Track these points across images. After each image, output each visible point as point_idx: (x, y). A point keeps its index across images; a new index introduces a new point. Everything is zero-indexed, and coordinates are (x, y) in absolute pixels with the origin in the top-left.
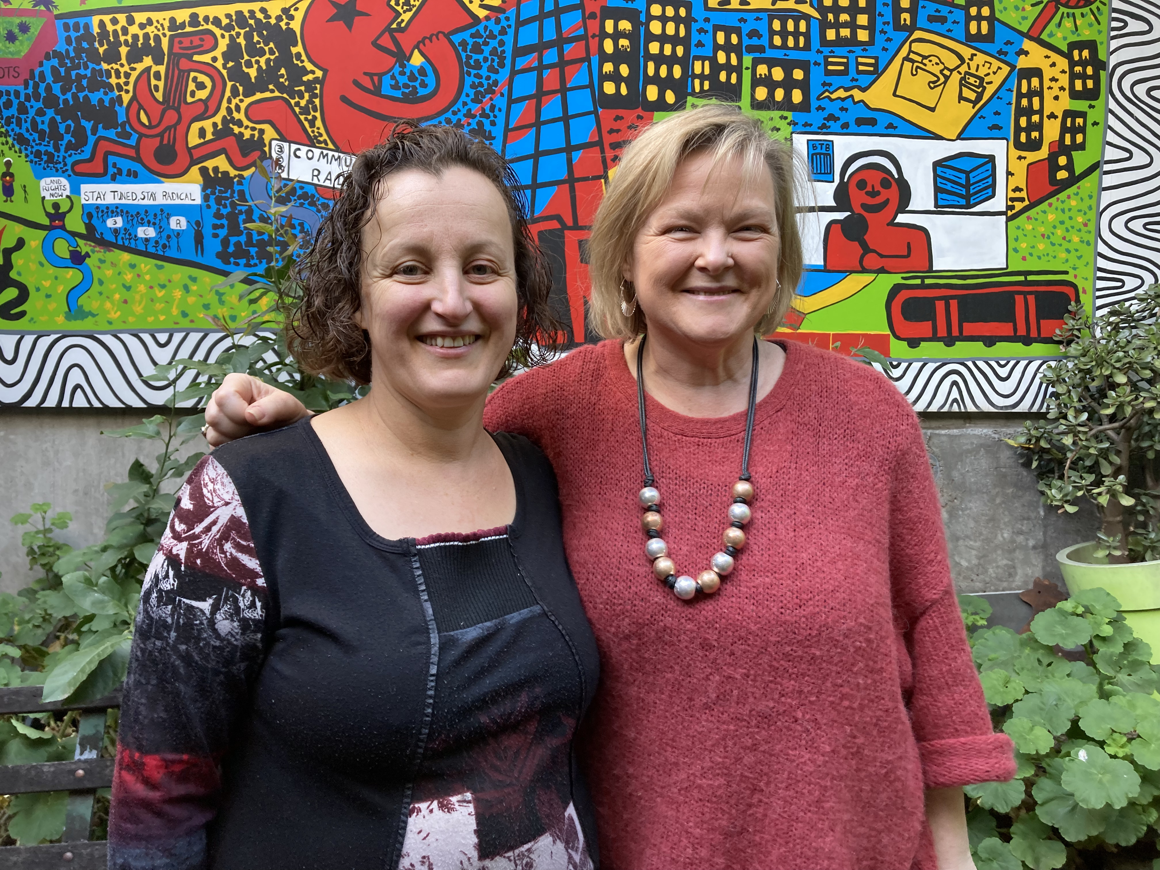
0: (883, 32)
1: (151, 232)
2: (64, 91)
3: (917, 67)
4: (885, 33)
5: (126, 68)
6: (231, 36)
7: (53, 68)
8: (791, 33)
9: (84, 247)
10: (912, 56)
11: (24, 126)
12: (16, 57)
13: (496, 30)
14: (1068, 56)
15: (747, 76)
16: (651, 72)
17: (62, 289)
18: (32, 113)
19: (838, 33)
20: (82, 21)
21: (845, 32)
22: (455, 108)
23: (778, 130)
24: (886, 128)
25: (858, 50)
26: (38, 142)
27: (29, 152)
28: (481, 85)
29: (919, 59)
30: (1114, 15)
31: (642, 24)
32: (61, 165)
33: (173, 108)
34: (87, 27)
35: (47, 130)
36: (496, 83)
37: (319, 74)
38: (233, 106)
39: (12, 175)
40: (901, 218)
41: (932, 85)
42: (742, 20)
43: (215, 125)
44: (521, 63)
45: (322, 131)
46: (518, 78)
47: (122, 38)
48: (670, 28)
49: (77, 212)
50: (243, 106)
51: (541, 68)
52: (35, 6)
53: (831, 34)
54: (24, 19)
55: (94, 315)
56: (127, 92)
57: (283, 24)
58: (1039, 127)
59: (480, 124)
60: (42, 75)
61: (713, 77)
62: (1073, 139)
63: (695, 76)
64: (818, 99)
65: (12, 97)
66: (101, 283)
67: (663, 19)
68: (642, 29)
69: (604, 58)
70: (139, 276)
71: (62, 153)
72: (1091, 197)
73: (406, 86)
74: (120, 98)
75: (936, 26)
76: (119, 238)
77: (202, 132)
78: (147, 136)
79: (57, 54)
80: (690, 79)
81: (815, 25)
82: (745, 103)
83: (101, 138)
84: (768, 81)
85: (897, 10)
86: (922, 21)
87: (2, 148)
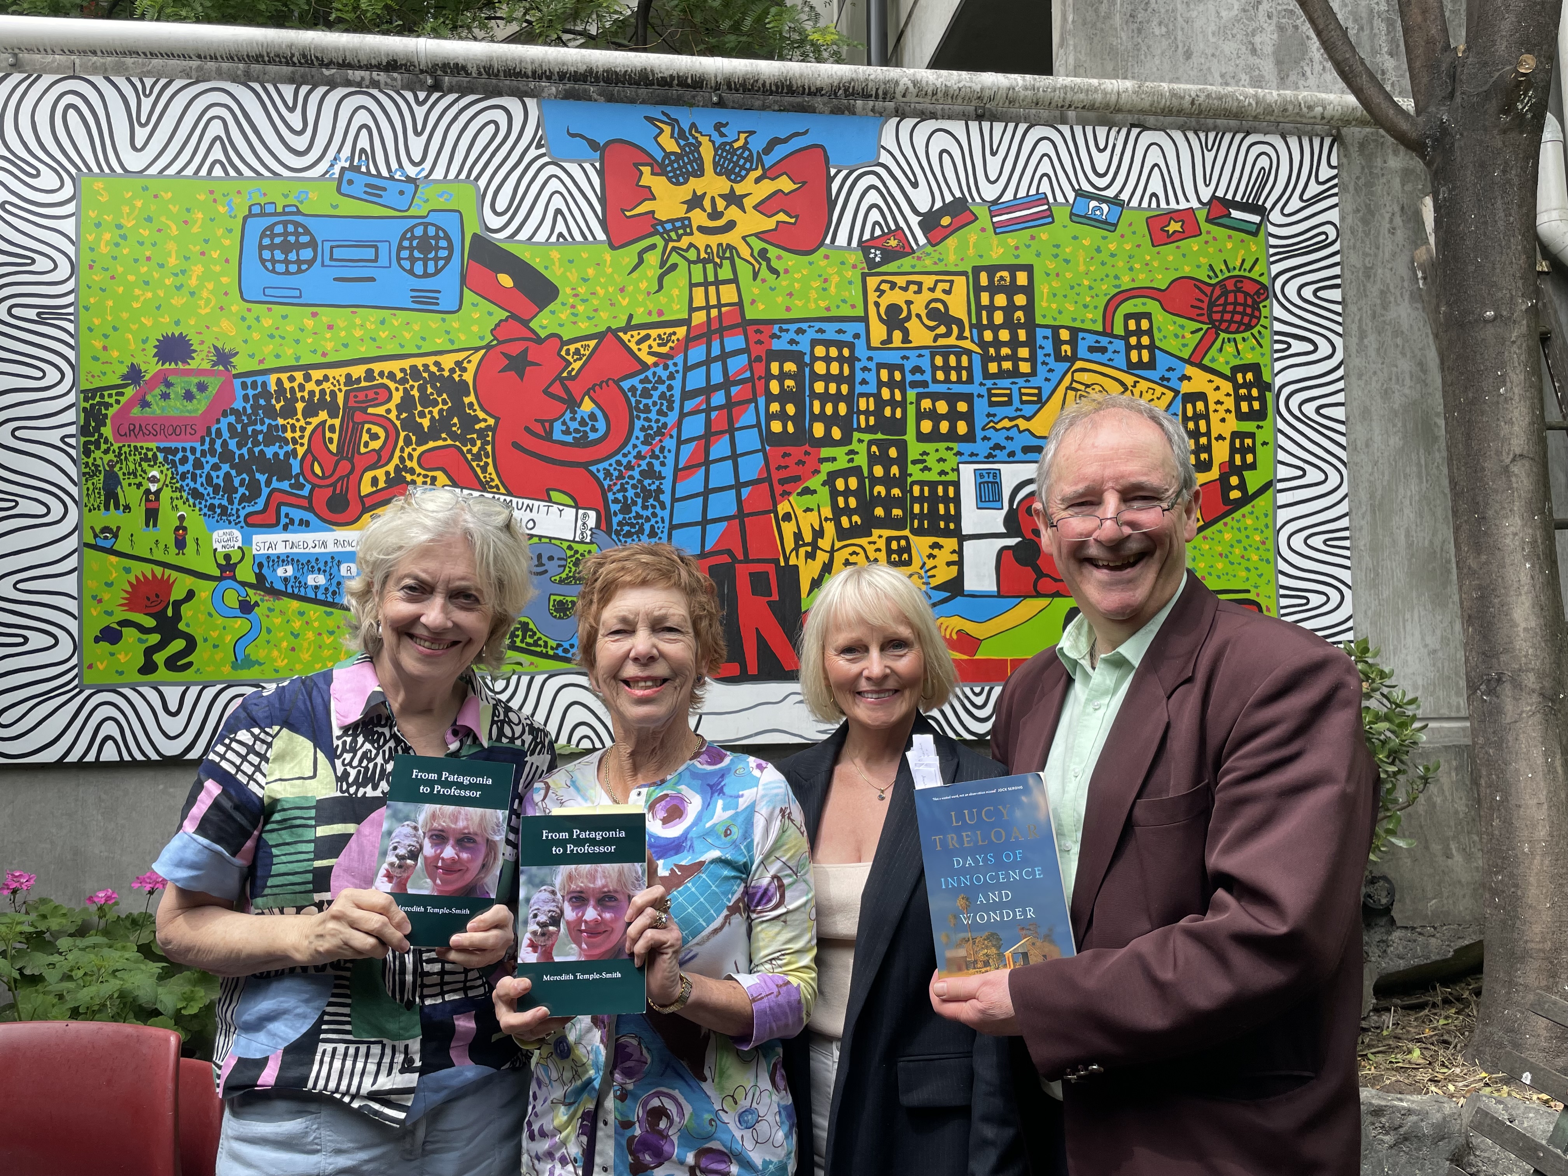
0: (1044, 363)
1: (321, 580)
2: (240, 446)
4: (1047, 364)
5: (302, 423)
6: (405, 389)
7: (230, 424)
8: (953, 368)
9: (254, 596)
10: (1075, 385)
11: (199, 480)
12: (194, 415)
13: (664, 375)
14: (1232, 379)
15: (911, 410)
16: (817, 409)
17: (229, 639)
18: (207, 468)
19: (1000, 366)
20: (260, 379)
21: (1007, 365)
22: (625, 451)
23: (944, 460)
25: (1021, 381)
26: (212, 495)
27: (202, 506)
28: (650, 427)
29: (1082, 388)
30: (1276, 338)
31: (807, 365)
32: (235, 517)
33: (346, 458)
34: (264, 384)
35: (222, 484)
36: (665, 425)
37: (491, 421)
38: (405, 455)
39: (185, 529)
42: (904, 358)
43: (387, 473)
44: (689, 405)
45: (494, 476)
46: (687, 421)
47: (299, 395)
48: (835, 368)
49: (248, 561)
50: (416, 454)
51: (709, 410)
52: (213, 366)
53: (993, 368)
54: (202, 379)
55: (260, 664)
56: (302, 445)
57: (456, 377)
58: (1208, 449)
59: (650, 464)
60: (219, 432)
61: (878, 412)
62: (1243, 459)
63: (860, 412)
64: (983, 429)
65: (188, 454)
67: (827, 360)
68: (807, 370)
69: (770, 398)
70: (307, 623)
71: (236, 506)
72: (1266, 515)
73: (576, 431)
74: (294, 451)
75: (1097, 356)
76: (289, 586)
77: (375, 481)
78: (320, 487)
79: (234, 412)
80: (855, 416)
81: (977, 360)
82: (910, 436)
83: (274, 490)
84: (932, 415)
85: (1057, 342)
86: (1082, 352)
87: (175, 502)
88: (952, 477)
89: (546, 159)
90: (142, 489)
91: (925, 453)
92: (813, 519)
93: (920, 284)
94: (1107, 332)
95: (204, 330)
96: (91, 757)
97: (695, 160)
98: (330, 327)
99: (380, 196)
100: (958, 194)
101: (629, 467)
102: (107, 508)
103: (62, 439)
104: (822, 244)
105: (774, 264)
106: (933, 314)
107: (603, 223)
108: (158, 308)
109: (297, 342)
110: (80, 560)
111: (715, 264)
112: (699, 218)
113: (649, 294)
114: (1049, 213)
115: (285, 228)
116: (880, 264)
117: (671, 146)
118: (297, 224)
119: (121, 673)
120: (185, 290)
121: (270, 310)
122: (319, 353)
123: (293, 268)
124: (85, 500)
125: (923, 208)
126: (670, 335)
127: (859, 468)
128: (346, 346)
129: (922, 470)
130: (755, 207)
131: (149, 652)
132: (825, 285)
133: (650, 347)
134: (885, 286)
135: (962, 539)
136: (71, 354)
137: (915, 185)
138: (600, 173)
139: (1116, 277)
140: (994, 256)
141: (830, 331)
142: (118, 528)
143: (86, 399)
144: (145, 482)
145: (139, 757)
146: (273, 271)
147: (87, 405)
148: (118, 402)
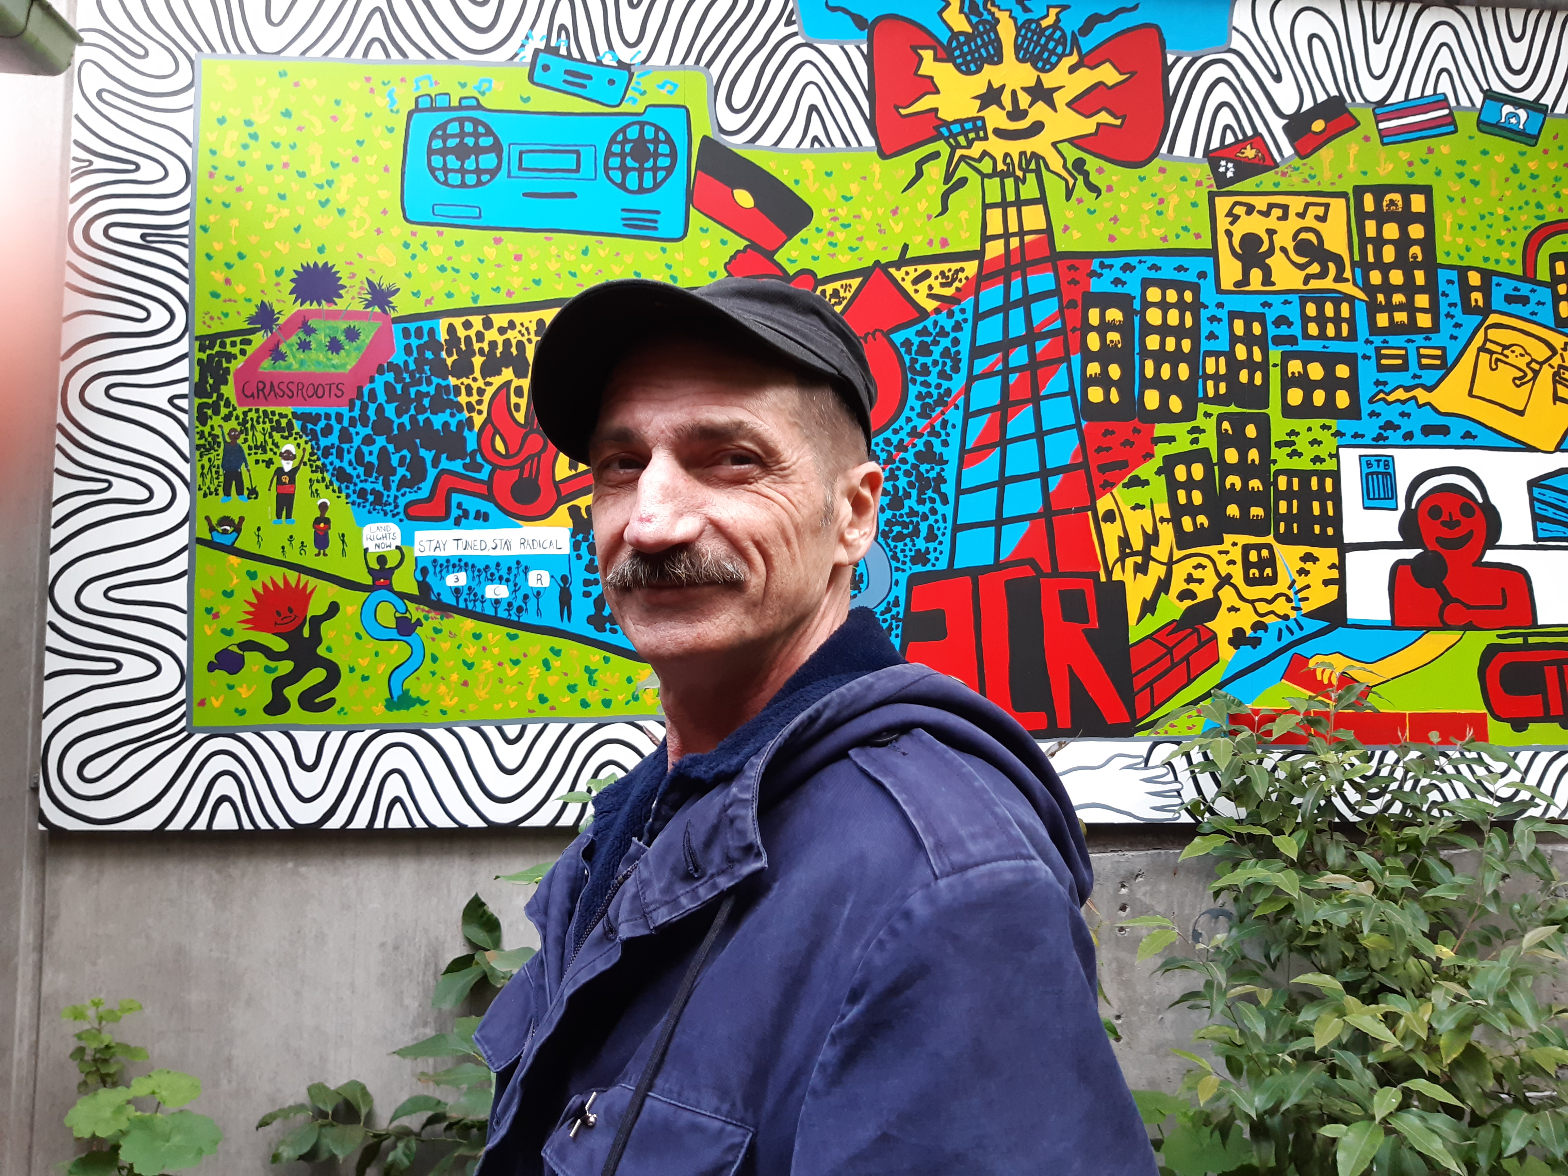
0: (1449, 315)
1: (503, 592)
2: (399, 413)
3: (1497, 360)
4: (1453, 317)
5: (480, 383)
7: (387, 384)
8: (1330, 320)
9: (415, 612)
10: (1489, 345)
11: (347, 458)
12: (341, 371)
13: (948, 325)
15: (1275, 375)
16: (1149, 372)
17: (384, 669)
18: (357, 441)
19: (1391, 318)
20: (426, 325)
21: (1401, 317)
22: (896, 426)
23: (1319, 443)
24: (1463, 437)
25: (1419, 339)
26: (363, 478)
27: (350, 491)
28: (929, 394)
29: (1499, 349)
31: (1136, 313)
32: (392, 507)
34: (432, 332)
35: (376, 463)
36: (948, 392)
39: (327, 522)
40: (1491, 556)
41: (1518, 382)
42: (1265, 304)
44: (981, 365)
46: (977, 386)
47: (476, 346)
48: (1173, 318)
49: (409, 565)
51: (1006, 372)
52: (367, 307)
53: (1382, 320)
54: (352, 323)
55: (423, 703)
56: (480, 412)
59: (928, 445)
60: (373, 393)
61: (1231, 377)
63: (1206, 377)
64: (1371, 401)
65: (333, 422)
66: (434, 659)
67: (1164, 306)
68: (1137, 320)
69: (1088, 357)
70: (484, 649)
71: (393, 492)
74: (470, 422)
75: (1516, 308)
76: (461, 600)
78: (502, 468)
79: (393, 367)
80: (1200, 381)
81: (1361, 311)
82: (1274, 410)
83: (443, 471)
84: (1304, 382)
85: (1466, 290)
86: (1498, 301)
87: (316, 486)
88: (1329, 465)
89: (798, 40)
90: (273, 468)
91: (1293, 433)
92: (1144, 519)
93: (1285, 208)
94: (1529, 276)
95: (355, 259)
96: (201, 825)
97: (991, 42)
98: (518, 258)
99: (584, 86)
100: (1334, 92)
101: (901, 447)
102: (227, 493)
103: (171, 401)
104: (1156, 153)
105: (1094, 178)
106: (1302, 247)
107: (871, 124)
108: (297, 229)
109: (475, 276)
110: (192, 561)
111: (1017, 179)
112: (995, 117)
113: (929, 217)
114: (1450, 120)
115: (462, 127)
116: (1232, 181)
117: (960, 24)
118: (476, 122)
119: (242, 712)
120: (332, 207)
121: (440, 234)
122: (503, 291)
123: (471, 179)
124: (199, 481)
125: (1289, 108)
126: (957, 272)
127: (1206, 450)
128: (537, 282)
129: (1290, 455)
130: (1069, 105)
131: (279, 685)
132: (1160, 208)
133: (930, 288)
134: (1239, 210)
135: (1344, 549)
136: (183, 289)
137: (1278, 78)
138: (869, 59)
139: (1539, 206)
140: (1382, 173)
141: (1168, 269)
142: (242, 519)
143: (202, 349)
144: (277, 459)
145: (264, 825)
146: (446, 183)
147: (204, 356)
148: (243, 352)
